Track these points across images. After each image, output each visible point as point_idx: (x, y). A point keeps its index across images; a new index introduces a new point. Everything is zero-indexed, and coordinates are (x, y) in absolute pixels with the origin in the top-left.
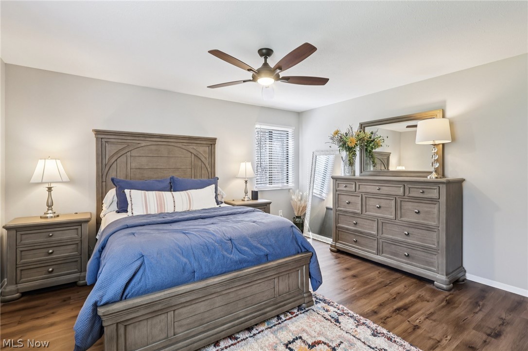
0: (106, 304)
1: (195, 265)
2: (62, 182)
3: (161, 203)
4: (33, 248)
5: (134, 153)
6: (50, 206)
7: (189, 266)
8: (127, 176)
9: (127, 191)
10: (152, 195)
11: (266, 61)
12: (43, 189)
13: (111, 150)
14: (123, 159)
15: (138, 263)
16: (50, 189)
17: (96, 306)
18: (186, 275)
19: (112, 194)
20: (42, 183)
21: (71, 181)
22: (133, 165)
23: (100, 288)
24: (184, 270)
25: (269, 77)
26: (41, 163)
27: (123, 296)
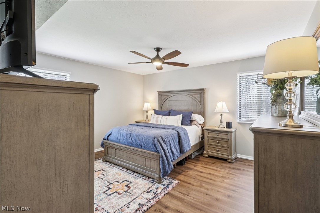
3: (157, 120)
11: (158, 53)
13: (163, 98)
14: (166, 102)
16: (147, 112)
25: (159, 62)
27: (107, 139)
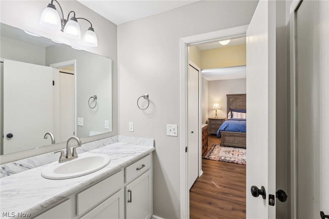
0: (222, 131)
1: (240, 129)
2: (219, 109)
3: (242, 116)
4: (213, 124)
5: (238, 101)
6: (216, 115)
7: (238, 128)
8: (235, 108)
9: (233, 112)
10: (239, 114)
12: (215, 111)
13: (231, 100)
14: (234, 102)
15: (227, 125)
16: (216, 111)
17: (220, 130)
18: (238, 130)
19: (230, 113)
20: (214, 109)
21: (221, 109)
22: (238, 104)
23: (221, 128)
24: (237, 129)
26: (214, 104)
27: (224, 130)
